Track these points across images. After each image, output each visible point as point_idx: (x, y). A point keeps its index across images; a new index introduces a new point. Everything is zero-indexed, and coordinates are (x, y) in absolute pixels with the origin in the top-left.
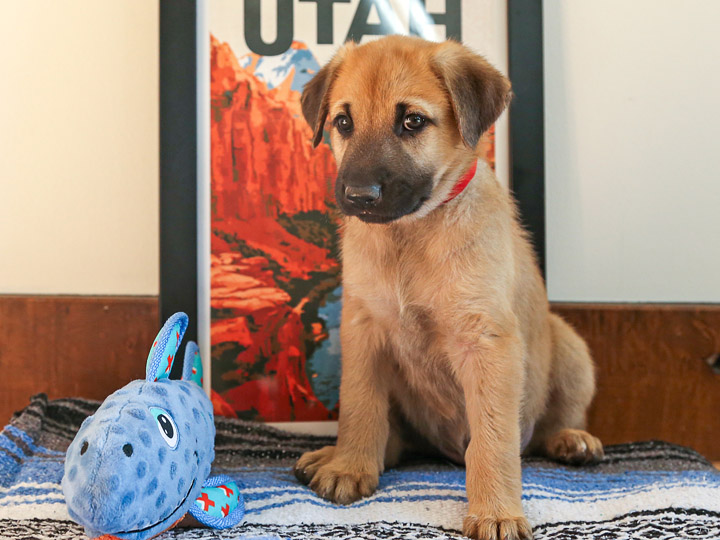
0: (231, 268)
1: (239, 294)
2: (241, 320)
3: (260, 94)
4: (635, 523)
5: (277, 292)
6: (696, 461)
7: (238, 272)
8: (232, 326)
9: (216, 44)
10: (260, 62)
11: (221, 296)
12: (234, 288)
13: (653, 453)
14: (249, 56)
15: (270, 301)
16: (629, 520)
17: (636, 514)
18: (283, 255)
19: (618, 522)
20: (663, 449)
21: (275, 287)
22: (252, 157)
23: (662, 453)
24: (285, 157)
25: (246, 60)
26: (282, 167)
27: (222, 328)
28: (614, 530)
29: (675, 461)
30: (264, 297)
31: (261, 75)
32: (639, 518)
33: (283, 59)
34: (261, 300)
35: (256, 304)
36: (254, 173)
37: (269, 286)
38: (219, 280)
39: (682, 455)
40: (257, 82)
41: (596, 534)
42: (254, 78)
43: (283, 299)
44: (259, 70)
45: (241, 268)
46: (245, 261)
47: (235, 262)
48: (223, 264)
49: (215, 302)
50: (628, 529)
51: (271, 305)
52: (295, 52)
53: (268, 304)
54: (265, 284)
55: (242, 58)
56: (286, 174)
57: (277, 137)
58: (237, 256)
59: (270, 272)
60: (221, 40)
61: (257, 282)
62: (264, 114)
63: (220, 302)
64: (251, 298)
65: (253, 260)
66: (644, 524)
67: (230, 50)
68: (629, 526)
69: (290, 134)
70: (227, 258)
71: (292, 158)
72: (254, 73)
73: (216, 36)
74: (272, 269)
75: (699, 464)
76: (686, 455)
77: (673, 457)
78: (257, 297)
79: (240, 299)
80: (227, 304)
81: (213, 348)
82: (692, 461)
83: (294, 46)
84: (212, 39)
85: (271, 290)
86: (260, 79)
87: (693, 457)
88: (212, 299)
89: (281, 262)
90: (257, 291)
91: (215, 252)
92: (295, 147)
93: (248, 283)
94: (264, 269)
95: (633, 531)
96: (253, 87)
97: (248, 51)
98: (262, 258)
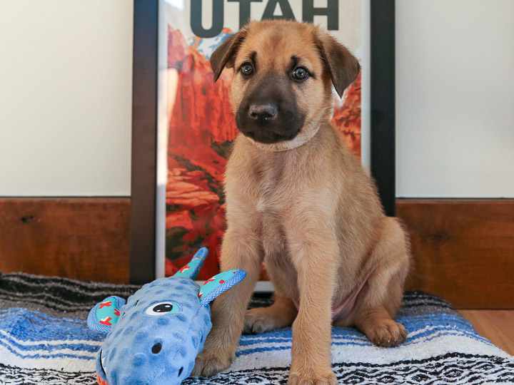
0: (180, 178)
1: (185, 195)
2: (186, 212)
3: (200, 63)
4: (407, 369)
5: (211, 194)
6: (445, 306)
7: (184, 180)
8: (180, 216)
9: (171, 30)
10: (201, 42)
11: (173, 196)
12: (182, 191)
13: (417, 302)
14: (193, 37)
15: (205, 200)
16: (403, 366)
17: (407, 362)
18: (214, 170)
19: (394, 367)
20: (423, 298)
21: (209, 191)
22: (195, 105)
23: (423, 301)
24: (217, 104)
25: (192, 41)
26: (215, 111)
27: (173, 218)
28: (392, 373)
29: (432, 307)
30: (201, 197)
31: (202, 51)
32: (410, 365)
33: (217, 40)
34: (200, 199)
35: (196, 202)
36: (196, 115)
37: (205, 190)
38: (172, 186)
39: (437, 303)
40: (199, 55)
41: (378, 377)
42: (197, 53)
43: (215, 199)
44: (200, 47)
45: (186, 178)
46: (189, 173)
47: (183, 174)
48: (175, 176)
49: (169, 201)
50: (402, 373)
51: (207, 203)
52: (224, 35)
53: (204, 202)
54: (202, 189)
55: (189, 39)
56: (217, 116)
57: (211, 92)
58: (184, 170)
59: (206, 181)
60: (175, 28)
61: (197, 188)
62: (203, 76)
63: (173, 200)
64: (193, 198)
65: (194, 173)
66: (414, 369)
67: (181, 34)
68: (403, 371)
69: (220, 89)
70: (178, 171)
71: (222, 105)
72: (197, 49)
73: (172, 25)
74: (207, 179)
75: (447, 309)
76: (439, 303)
77: (432, 304)
78: (197, 197)
79: (185, 198)
80: (177, 202)
81: (167, 231)
82: (443, 306)
83: (224, 31)
84: (169, 27)
85: (206, 193)
86: (201, 53)
87: (444, 304)
88: (167, 198)
89: (213, 175)
90: (197, 194)
91: (170, 167)
92: (224, 98)
93: (191, 188)
94: (202, 179)
95: (407, 375)
96: (196, 58)
97: (193, 35)
98: (201, 172)
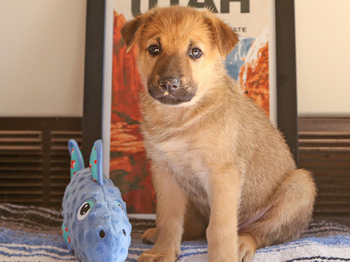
0: (121, 130)
1: (126, 144)
2: (126, 158)
6: (346, 232)
7: (125, 132)
8: (121, 161)
9: (116, 15)
11: (115, 145)
12: (123, 141)
13: (323, 228)
15: (142, 148)
20: (329, 226)
22: (134, 72)
23: (328, 228)
27: (116, 162)
29: (334, 232)
30: (139, 146)
34: (137, 148)
35: (134, 150)
36: (135, 80)
38: (115, 137)
39: (339, 229)
45: (127, 130)
46: (129, 127)
47: (124, 127)
48: (117, 128)
49: (113, 148)
53: (141, 150)
54: (139, 139)
58: (125, 124)
60: (119, 13)
61: (135, 138)
63: (116, 148)
64: (132, 146)
65: (133, 126)
67: (123, 18)
70: (120, 125)
76: (341, 229)
77: (333, 230)
78: (135, 146)
79: (126, 147)
80: (119, 149)
81: (111, 173)
82: (344, 232)
84: (115, 12)
87: (345, 230)
90: (135, 143)
91: (113, 122)
93: (131, 138)
94: (139, 131)
